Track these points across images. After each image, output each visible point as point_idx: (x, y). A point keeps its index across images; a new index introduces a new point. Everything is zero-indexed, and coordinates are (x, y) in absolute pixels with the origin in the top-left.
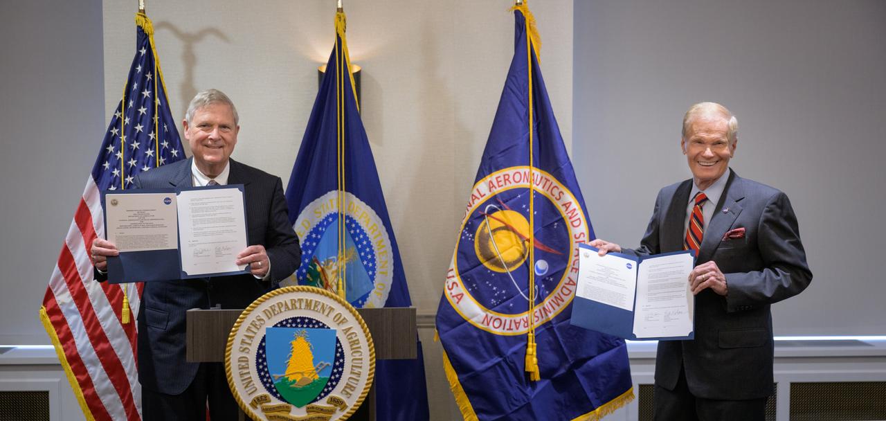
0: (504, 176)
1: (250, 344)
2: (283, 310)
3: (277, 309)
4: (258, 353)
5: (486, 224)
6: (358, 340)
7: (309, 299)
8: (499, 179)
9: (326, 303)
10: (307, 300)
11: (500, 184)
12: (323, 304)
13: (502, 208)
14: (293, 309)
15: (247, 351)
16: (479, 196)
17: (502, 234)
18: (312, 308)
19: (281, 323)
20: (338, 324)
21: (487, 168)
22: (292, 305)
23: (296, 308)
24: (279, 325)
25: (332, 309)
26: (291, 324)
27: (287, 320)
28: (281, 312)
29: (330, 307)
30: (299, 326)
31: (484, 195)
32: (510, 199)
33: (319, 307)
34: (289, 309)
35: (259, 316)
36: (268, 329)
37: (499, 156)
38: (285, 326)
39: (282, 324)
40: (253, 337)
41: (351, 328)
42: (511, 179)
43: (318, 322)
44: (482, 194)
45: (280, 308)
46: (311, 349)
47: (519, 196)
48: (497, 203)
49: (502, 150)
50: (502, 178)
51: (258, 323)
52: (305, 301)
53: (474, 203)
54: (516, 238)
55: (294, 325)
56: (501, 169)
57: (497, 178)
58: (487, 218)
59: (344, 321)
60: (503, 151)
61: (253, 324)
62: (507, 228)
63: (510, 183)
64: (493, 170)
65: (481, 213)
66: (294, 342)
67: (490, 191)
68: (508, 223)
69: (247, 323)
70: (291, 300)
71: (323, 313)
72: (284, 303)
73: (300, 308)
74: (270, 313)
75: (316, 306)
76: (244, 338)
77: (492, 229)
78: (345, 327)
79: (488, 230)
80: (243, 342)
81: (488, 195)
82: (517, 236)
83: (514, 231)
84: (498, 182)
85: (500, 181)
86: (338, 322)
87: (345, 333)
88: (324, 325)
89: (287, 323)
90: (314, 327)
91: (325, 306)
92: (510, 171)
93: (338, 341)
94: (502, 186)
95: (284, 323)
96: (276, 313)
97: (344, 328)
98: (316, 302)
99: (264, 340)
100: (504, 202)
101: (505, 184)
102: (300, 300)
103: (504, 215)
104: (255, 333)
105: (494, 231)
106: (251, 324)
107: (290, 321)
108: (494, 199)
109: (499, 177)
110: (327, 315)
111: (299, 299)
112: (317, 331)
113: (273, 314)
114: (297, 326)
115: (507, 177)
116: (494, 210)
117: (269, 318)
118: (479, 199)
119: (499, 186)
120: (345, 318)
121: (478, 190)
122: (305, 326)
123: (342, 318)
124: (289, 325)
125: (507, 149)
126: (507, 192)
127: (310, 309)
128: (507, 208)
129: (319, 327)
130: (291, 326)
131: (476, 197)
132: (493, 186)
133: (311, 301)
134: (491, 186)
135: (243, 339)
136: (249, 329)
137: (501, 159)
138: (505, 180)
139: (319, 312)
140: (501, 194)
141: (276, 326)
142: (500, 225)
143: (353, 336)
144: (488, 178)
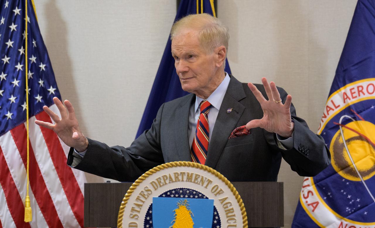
0: (358, 87)
1: (139, 212)
2: (167, 181)
3: (162, 181)
4: (146, 220)
5: (340, 134)
6: (232, 209)
7: (190, 173)
8: (353, 91)
9: (205, 176)
10: (188, 174)
11: (354, 95)
12: (203, 177)
13: (356, 119)
14: (176, 181)
15: (136, 217)
16: (333, 107)
17: (357, 144)
18: (193, 181)
19: (166, 193)
20: (216, 195)
21: (341, 79)
22: (177, 178)
23: (179, 181)
24: (164, 195)
25: (210, 182)
26: (175, 194)
27: (170, 191)
28: (166, 184)
29: (208, 180)
30: (182, 196)
31: (339, 106)
32: (364, 110)
33: (199, 180)
34: (173, 182)
35: (147, 187)
36: (154, 199)
37: (353, 68)
38: (169, 196)
39: (167, 195)
40: (141, 206)
41: (226, 199)
42: (365, 91)
43: (198, 193)
44: (337, 105)
45: (165, 181)
46: (192, 217)
47: (373, 107)
48: (351, 113)
49: (356, 62)
50: (356, 90)
51: (146, 193)
52: (186, 174)
53: (328, 114)
54: (370, 147)
55: (177, 196)
56: (355, 81)
57: (351, 90)
58: (341, 129)
59: (221, 192)
60: (357, 64)
61: (142, 194)
62: (361, 138)
63: (364, 94)
64: (347, 81)
65: (336, 123)
66: (177, 210)
67: (344, 102)
68: (362, 133)
69: (136, 193)
70: (175, 174)
71: (202, 185)
72: (168, 176)
73: (183, 181)
74: (156, 185)
75: (196, 179)
76: (134, 206)
77: (347, 139)
78: (221, 197)
79: (342, 140)
80: (133, 210)
81: (343, 106)
82: (371, 146)
83: (368, 141)
84: (352, 94)
85: (355, 93)
86: (215, 193)
87: (222, 203)
88: (203, 195)
89: (171, 194)
90: (194, 197)
91: (204, 179)
92: (364, 83)
93: (215, 209)
94: (356, 97)
95: (169, 193)
96: (162, 184)
97: (220, 199)
98: (197, 175)
99: (151, 208)
100: (358, 113)
101: (359, 95)
102: (183, 174)
103: (358, 125)
104: (143, 202)
105: (349, 141)
106: (140, 194)
107: (173, 192)
108: (348, 110)
109: (353, 89)
110: (206, 187)
111: (181, 173)
112: (196, 200)
113: (159, 186)
114: (179, 197)
115: (360, 89)
116: (349, 121)
117: (156, 189)
118: (333, 110)
119: (353, 98)
120: (221, 190)
121: (332, 101)
122: (186, 196)
123: (219, 189)
124: (172, 196)
125: (360, 62)
126: (362, 103)
127: (191, 182)
128: (361, 118)
129: (199, 197)
130: (175, 196)
131: (331, 109)
132: (348, 97)
133: (192, 174)
134: (345, 97)
135: (133, 208)
136: (138, 199)
137: (354, 72)
138: (359, 91)
139: (199, 184)
140: (355, 105)
141: (161, 196)
142: (355, 135)
143: (229, 205)
144: (342, 90)
